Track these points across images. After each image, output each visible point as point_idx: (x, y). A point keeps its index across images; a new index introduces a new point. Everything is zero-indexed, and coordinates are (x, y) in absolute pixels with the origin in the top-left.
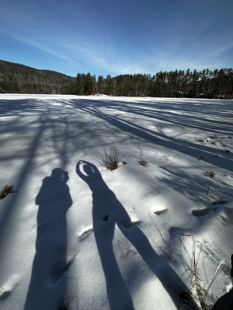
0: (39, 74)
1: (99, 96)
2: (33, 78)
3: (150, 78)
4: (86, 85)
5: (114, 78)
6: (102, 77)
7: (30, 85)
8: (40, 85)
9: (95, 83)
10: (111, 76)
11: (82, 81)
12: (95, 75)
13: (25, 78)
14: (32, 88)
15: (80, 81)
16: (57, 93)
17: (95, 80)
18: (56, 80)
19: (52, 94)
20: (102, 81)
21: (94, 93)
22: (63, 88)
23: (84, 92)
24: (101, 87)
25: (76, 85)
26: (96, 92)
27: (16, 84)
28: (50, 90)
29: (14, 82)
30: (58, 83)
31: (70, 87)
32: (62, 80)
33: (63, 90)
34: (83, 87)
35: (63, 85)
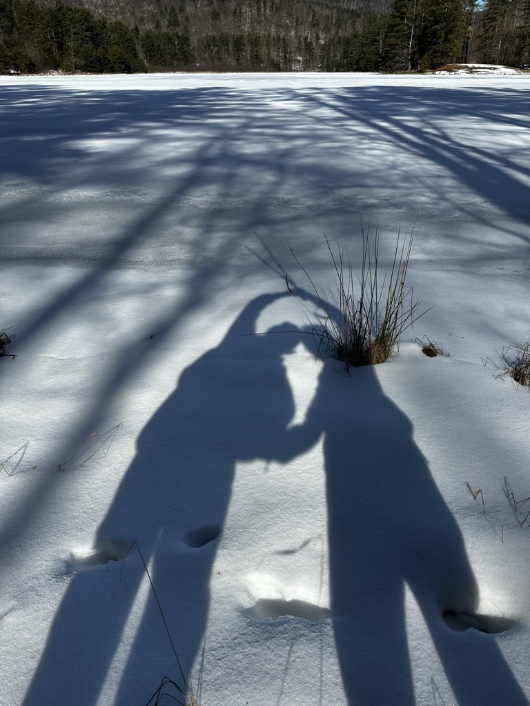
1: (475, 75)
2: (238, 12)
4: (426, 28)
7: (223, 40)
8: (256, 38)
9: (471, 13)
13: (215, 16)
14: (230, 50)
15: (404, 10)
16: (307, 67)
18: (314, 15)
19: (291, 71)
21: (454, 60)
22: (332, 46)
23: (412, 58)
24: (493, 30)
25: (388, 28)
26: (466, 58)
27: (185, 40)
28: (285, 57)
29: (180, 31)
30: (318, 24)
31: (360, 38)
32: (335, 11)
33: (332, 55)
34: (413, 37)
35: (337, 33)
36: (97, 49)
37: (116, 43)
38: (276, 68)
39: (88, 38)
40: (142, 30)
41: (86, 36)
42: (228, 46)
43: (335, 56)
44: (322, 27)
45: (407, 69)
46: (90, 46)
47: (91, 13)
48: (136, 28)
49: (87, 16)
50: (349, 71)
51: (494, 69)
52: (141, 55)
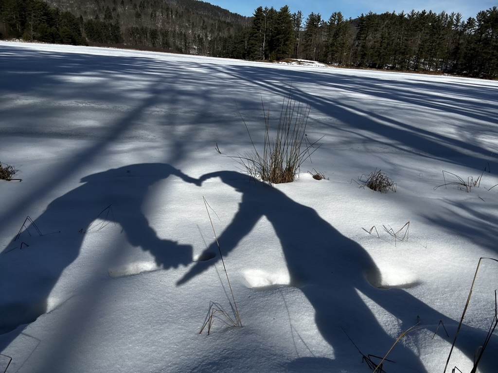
0: (170, 7)
1: (302, 66)
2: (153, 15)
3: (456, 25)
4: (273, 36)
5: (351, 22)
6: (319, 17)
7: (143, 31)
8: (166, 31)
9: (298, 31)
10: (342, 14)
11: (265, 25)
12: (300, 13)
13: (138, 16)
14: (148, 37)
15: (259, 25)
16: (200, 53)
17: (298, 25)
18: (204, 22)
19: (189, 54)
20: (316, 26)
21: (290, 56)
22: (215, 42)
23: (265, 54)
24: (311, 41)
25: (250, 34)
26: (296, 55)
27: (117, 28)
28: (186, 45)
29: (113, 22)
30: (206, 28)
31: (233, 39)
32: (217, 22)
33: (216, 47)
34: (265, 41)
35: (218, 34)
36: (51, 27)
37: (66, 25)
38: (179, 51)
39: (44, 20)
40: (86, 19)
41: (43, 19)
42: (146, 35)
43: (218, 48)
44: (209, 30)
45: (262, 59)
46: (46, 25)
47: (48, 5)
48: (81, 17)
49: (45, 6)
50: (227, 58)
51: (313, 63)
52: (84, 34)
